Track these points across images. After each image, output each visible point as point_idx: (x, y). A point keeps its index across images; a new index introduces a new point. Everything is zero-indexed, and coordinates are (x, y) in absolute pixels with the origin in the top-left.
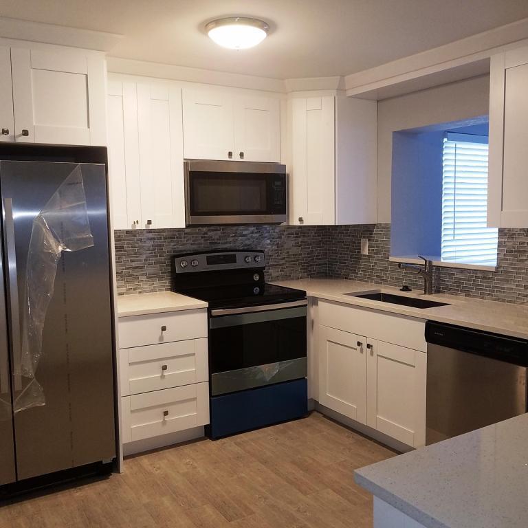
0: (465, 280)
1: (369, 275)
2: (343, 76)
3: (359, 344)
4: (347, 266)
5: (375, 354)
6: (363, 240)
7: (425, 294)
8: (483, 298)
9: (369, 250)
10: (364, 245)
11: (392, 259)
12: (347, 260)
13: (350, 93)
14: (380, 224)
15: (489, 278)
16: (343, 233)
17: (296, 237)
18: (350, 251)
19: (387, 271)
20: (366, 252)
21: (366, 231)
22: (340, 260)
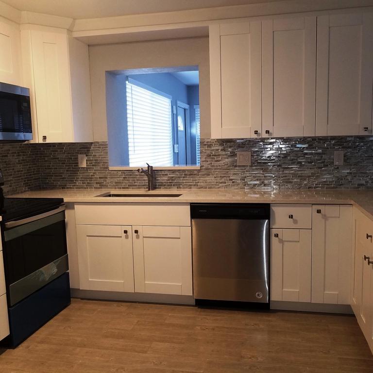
0: (176, 177)
1: (88, 183)
2: (75, 19)
3: (126, 232)
4: (63, 178)
5: (141, 237)
6: (80, 156)
7: (149, 190)
8: (191, 188)
9: (87, 163)
10: (82, 159)
11: (111, 168)
12: (63, 173)
13: (76, 35)
14: (98, 143)
15: (195, 175)
16: (56, 151)
17: (18, 156)
18: (66, 166)
19: (106, 178)
20: (84, 165)
21: (84, 148)
22: (54, 173)
